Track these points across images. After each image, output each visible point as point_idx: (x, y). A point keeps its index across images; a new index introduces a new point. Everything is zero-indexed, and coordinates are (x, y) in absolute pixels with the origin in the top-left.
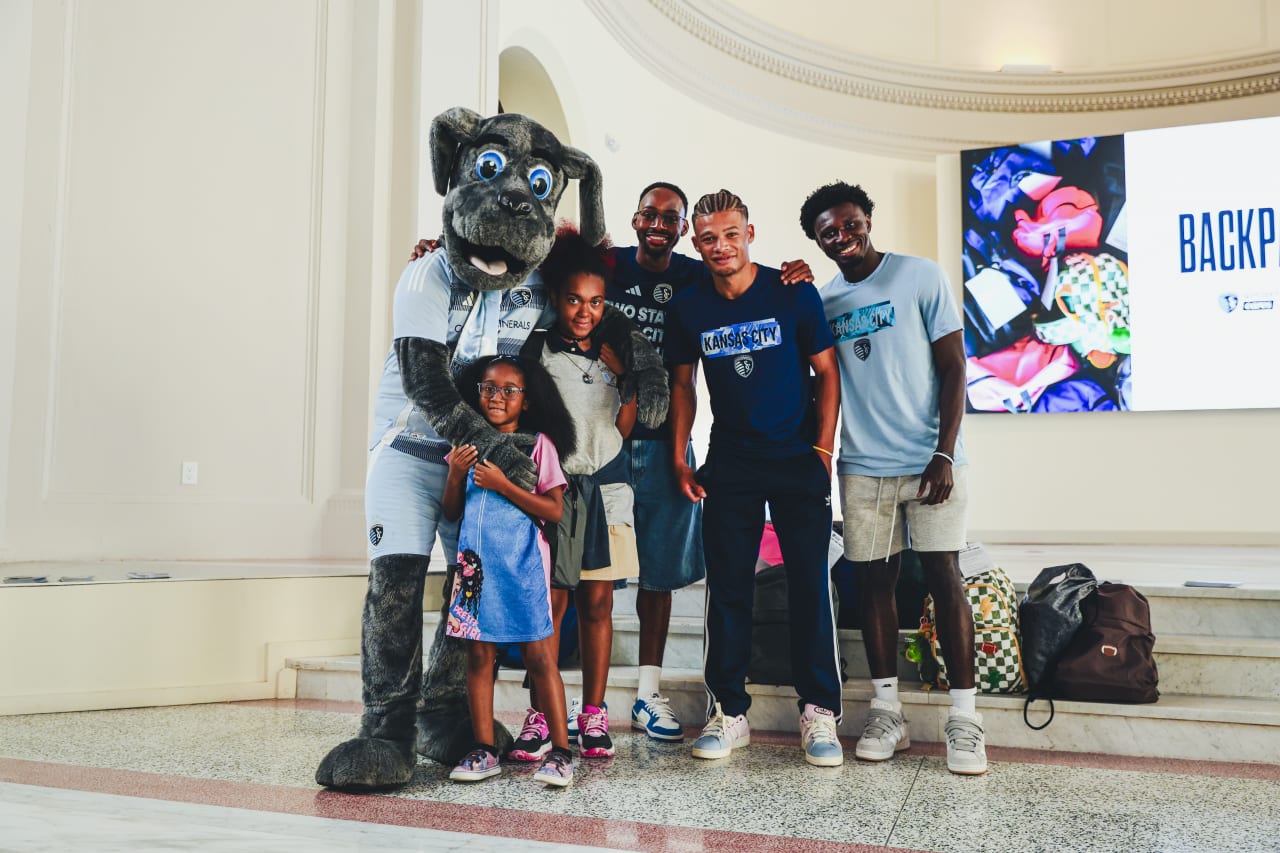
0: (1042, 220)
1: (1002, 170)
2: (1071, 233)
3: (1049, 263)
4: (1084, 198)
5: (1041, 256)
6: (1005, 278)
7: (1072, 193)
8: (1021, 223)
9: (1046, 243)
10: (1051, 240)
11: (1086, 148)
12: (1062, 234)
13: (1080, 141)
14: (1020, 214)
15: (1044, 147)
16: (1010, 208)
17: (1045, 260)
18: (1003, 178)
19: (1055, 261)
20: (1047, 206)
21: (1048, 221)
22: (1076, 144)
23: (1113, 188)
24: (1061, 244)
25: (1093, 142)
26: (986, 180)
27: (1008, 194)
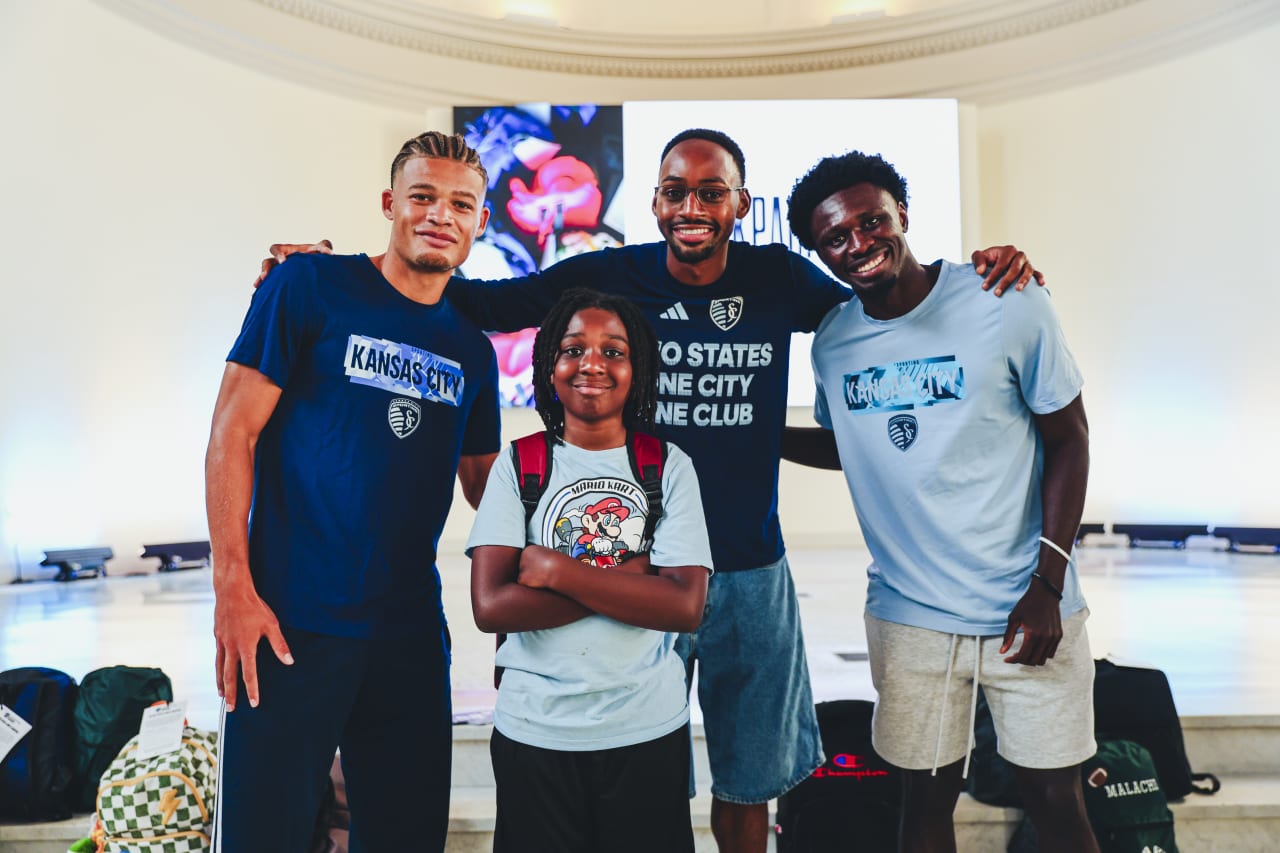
0: (537, 191)
1: (497, 132)
2: (571, 210)
3: (545, 241)
4: (584, 171)
5: (537, 233)
6: (500, 255)
7: (570, 164)
8: (517, 195)
9: (543, 217)
10: (547, 215)
11: (586, 116)
12: (559, 209)
13: (578, 108)
14: (516, 185)
15: (543, 111)
16: (505, 176)
17: (541, 239)
18: (499, 141)
19: (552, 239)
20: (545, 176)
21: (545, 193)
22: (575, 110)
23: (612, 163)
24: (559, 221)
25: (593, 111)
26: (479, 140)
27: (502, 162)
